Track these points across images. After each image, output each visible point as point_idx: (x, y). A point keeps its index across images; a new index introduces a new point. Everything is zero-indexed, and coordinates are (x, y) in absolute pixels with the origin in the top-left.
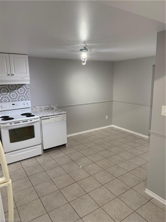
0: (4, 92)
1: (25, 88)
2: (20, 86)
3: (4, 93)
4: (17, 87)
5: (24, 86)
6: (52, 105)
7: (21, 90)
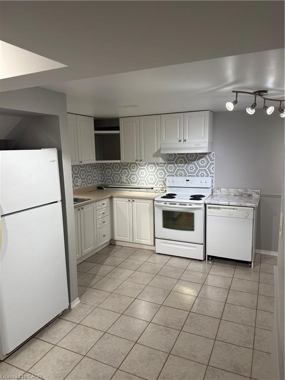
0: (180, 163)
1: (208, 158)
2: (202, 156)
3: (181, 165)
4: (198, 157)
5: (207, 156)
6: (250, 189)
7: (203, 162)
